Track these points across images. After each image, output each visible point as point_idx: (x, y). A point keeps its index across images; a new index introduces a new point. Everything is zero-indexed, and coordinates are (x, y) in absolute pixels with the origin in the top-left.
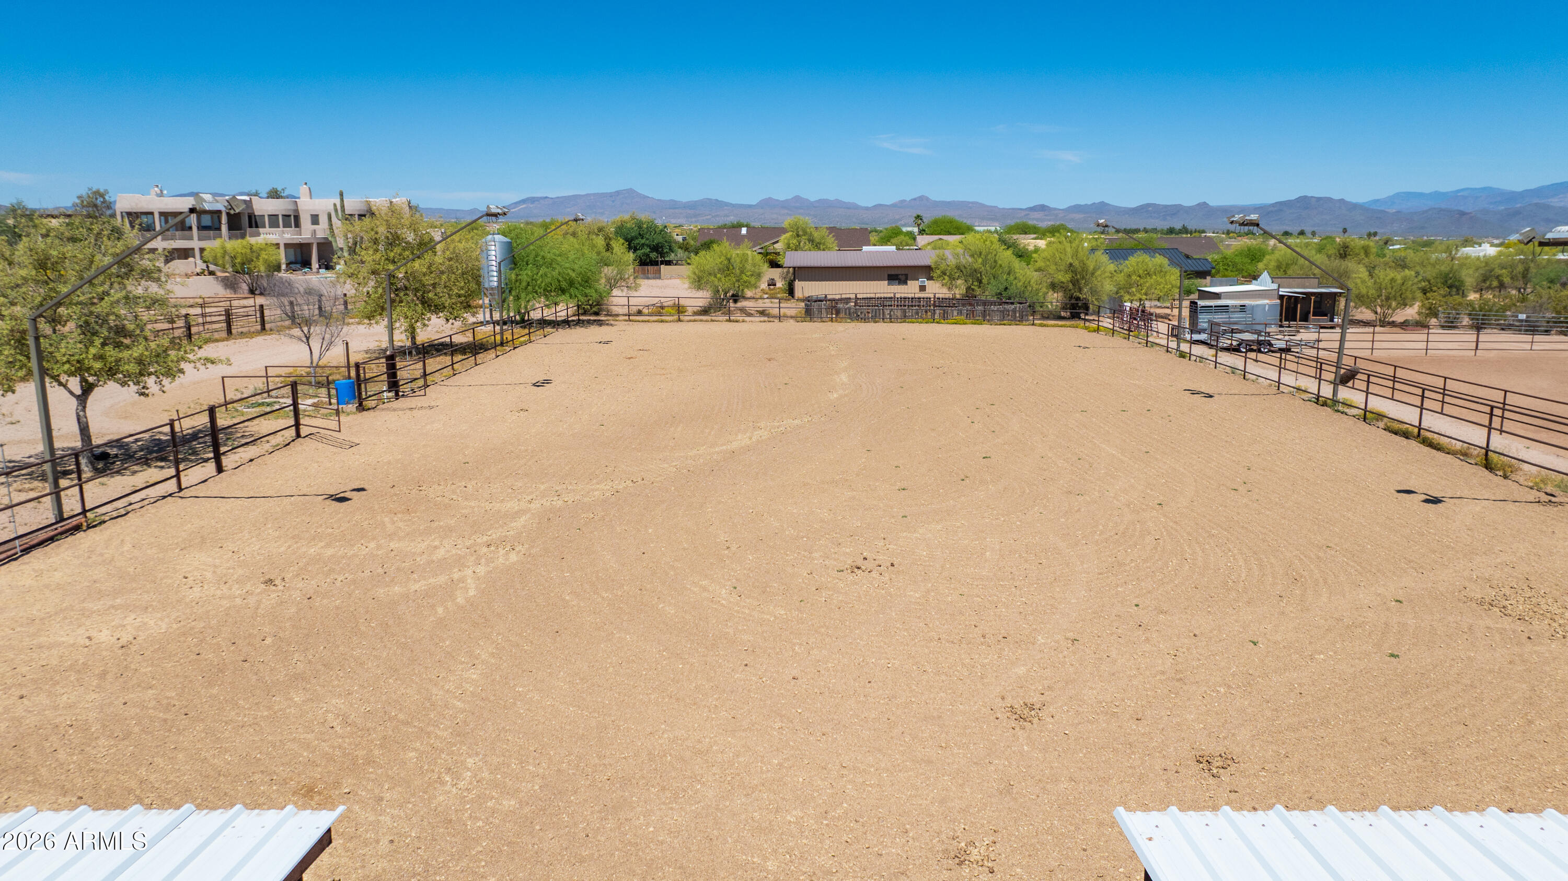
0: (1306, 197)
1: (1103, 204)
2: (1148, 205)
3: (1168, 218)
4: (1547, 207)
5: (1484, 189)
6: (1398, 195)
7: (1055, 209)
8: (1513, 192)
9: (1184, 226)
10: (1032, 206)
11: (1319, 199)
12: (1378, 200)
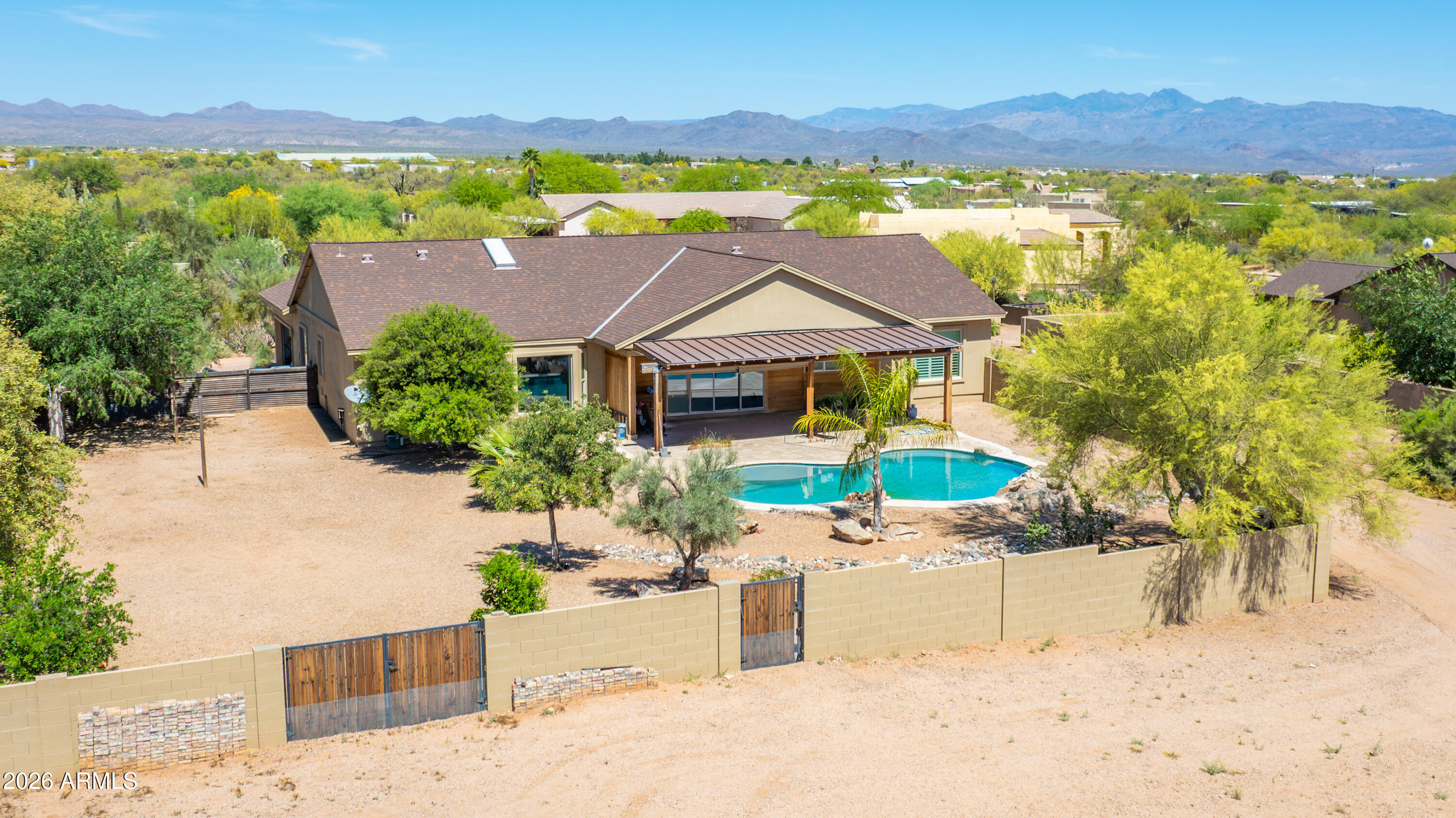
0: (740, 112)
1: (493, 118)
2: (553, 120)
3: (579, 136)
4: (991, 129)
5: (925, 106)
6: (836, 111)
7: (431, 124)
8: (954, 111)
9: (660, 153)
10: (399, 119)
11: (756, 115)
12: (816, 117)
